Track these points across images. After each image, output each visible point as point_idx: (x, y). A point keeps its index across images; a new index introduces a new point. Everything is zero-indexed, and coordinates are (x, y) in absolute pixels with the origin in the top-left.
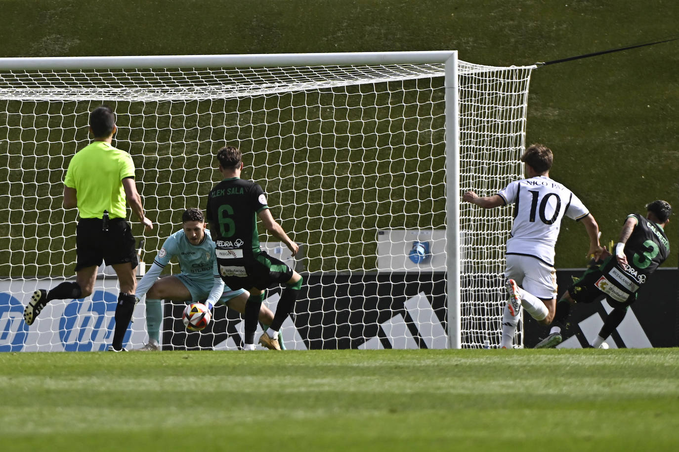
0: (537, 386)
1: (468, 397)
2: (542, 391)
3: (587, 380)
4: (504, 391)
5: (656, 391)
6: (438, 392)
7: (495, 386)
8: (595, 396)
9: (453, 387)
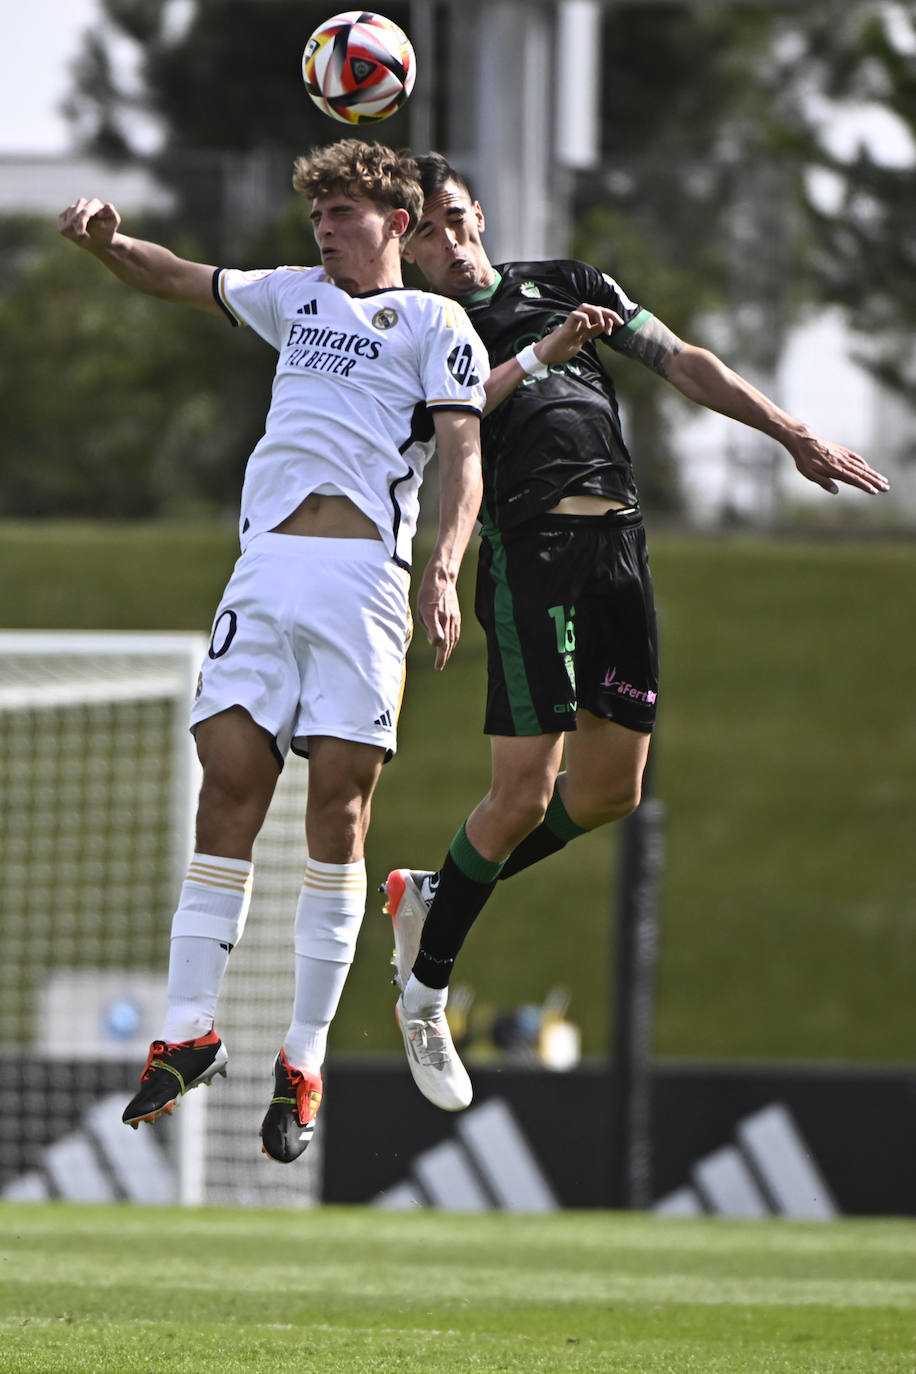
0: (346, 1279)
1: (216, 1298)
2: (352, 1290)
3: (437, 1272)
4: (283, 1288)
5: (566, 1295)
6: (161, 1285)
7: (263, 1279)
8: (456, 1300)
9: (186, 1277)
